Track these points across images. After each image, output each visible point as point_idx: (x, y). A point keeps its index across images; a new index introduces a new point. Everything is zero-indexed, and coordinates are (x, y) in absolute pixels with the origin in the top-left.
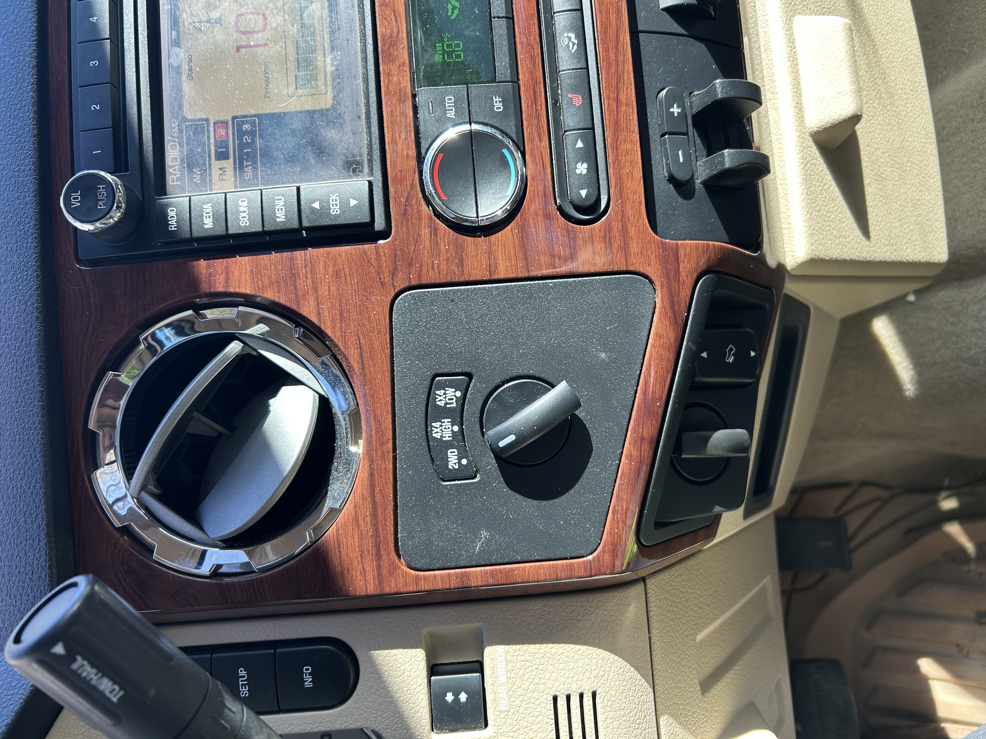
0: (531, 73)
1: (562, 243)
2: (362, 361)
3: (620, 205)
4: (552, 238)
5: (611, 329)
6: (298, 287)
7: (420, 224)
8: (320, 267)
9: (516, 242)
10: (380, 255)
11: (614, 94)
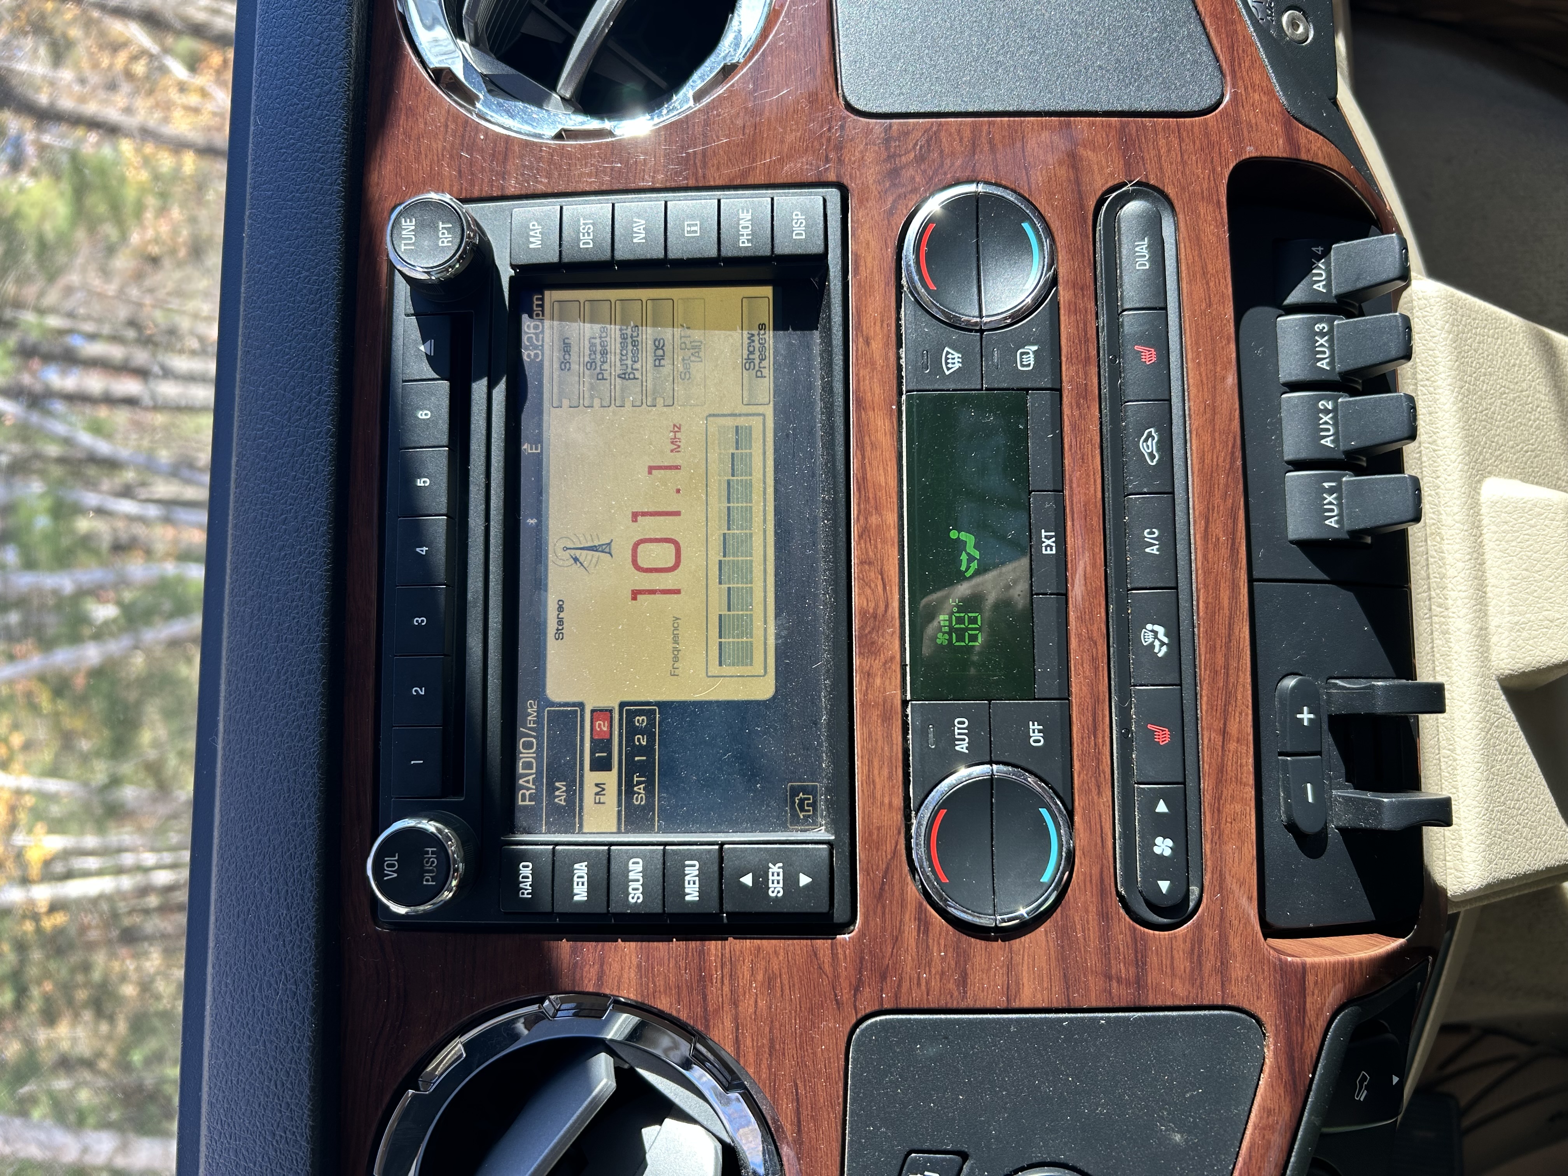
0: (1091, 685)
1: (1125, 958)
2: (799, 1121)
3: (1219, 902)
4: (1109, 949)
5: (1192, 1096)
6: (709, 997)
7: (903, 913)
8: (745, 971)
9: (1052, 953)
10: (838, 958)
11: (1220, 722)
